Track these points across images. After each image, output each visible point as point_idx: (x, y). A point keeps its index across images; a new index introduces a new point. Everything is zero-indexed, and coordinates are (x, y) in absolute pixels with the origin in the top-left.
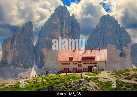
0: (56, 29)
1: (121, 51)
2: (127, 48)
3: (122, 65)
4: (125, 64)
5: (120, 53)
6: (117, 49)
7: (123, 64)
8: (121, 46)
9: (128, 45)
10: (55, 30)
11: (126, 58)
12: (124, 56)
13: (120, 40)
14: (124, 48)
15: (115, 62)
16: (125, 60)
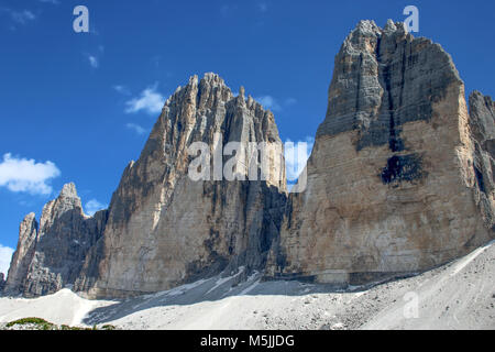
0: (152, 153)
1: (391, 154)
2: (435, 126)
3: (420, 225)
4: (432, 219)
5: (384, 164)
6: (359, 149)
7: (424, 219)
8: (392, 124)
9: (436, 107)
11: (430, 181)
12: (414, 171)
13: (396, 102)
14: (415, 134)
15: (360, 217)
16: (422, 192)
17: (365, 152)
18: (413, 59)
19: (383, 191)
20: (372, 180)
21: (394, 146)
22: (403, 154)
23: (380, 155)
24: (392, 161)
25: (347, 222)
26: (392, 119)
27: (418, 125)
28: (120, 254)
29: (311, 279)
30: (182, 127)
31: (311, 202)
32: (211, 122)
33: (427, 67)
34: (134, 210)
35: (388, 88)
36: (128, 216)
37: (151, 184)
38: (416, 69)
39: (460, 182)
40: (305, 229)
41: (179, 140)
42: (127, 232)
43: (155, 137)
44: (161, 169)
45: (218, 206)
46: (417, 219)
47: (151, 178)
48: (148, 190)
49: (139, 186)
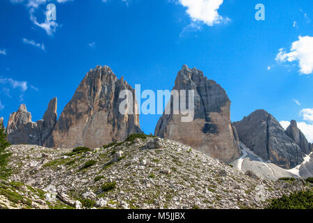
0: (80, 99)
1: (205, 123)
2: (222, 115)
3: (214, 149)
4: (219, 148)
5: (203, 126)
6: (195, 118)
7: (216, 148)
8: (205, 111)
9: (222, 108)
10: (79, 101)
11: (220, 135)
12: (214, 130)
13: (205, 102)
14: (214, 116)
16: (217, 138)
18: (210, 87)
19: (203, 136)
20: (199, 132)
21: (207, 119)
22: (210, 123)
23: (202, 122)
24: (206, 125)
26: (205, 109)
27: (215, 113)
28: (63, 145)
30: (95, 90)
31: (172, 136)
32: (110, 90)
33: (216, 92)
34: (71, 125)
35: (201, 96)
36: (68, 128)
37: (81, 114)
38: (212, 92)
39: (230, 136)
41: (94, 95)
42: (68, 135)
43: (80, 91)
44: (87, 108)
45: (116, 129)
46: (214, 147)
47: (80, 111)
48: (79, 116)
49: (73, 114)
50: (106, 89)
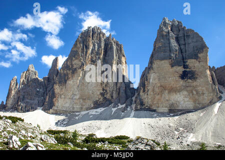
0: (74, 56)
1: (184, 70)
2: (199, 62)
3: (193, 94)
4: (197, 93)
5: (181, 73)
6: (172, 66)
7: (195, 93)
8: (183, 59)
9: (199, 55)
10: (74, 58)
11: (198, 80)
12: (192, 76)
13: (183, 51)
14: (191, 63)
15: (172, 90)
16: (195, 84)
17: (175, 68)
18: (188, 36)
19: (181, 82)
20: (177, 78)
21: (185, 67)
22: (188, 70)
23: (180, 69)
24: (184, 72)
25: (167, 91)
26: (183, 57)
27: (193, 60)
28: (63, 96)
29: (155, 111)
30: (87, 48)
31: (152, 83)
32: (99, 46)
33: (194, 40)
34: (68, 79)
35: (179, 45)
36: (66, 81)
37: (75, 69)
38: (190, 41)
39: (208, 81)
40: (150, 92)
41: (86, 52)
42: (66, 88)
43: (75, 49)
44: (80, 63)
46: (192, 92)
47: (75, 66)
48: (74, 71)
49: (69, 70)
50: (96, 46)
